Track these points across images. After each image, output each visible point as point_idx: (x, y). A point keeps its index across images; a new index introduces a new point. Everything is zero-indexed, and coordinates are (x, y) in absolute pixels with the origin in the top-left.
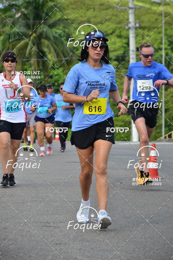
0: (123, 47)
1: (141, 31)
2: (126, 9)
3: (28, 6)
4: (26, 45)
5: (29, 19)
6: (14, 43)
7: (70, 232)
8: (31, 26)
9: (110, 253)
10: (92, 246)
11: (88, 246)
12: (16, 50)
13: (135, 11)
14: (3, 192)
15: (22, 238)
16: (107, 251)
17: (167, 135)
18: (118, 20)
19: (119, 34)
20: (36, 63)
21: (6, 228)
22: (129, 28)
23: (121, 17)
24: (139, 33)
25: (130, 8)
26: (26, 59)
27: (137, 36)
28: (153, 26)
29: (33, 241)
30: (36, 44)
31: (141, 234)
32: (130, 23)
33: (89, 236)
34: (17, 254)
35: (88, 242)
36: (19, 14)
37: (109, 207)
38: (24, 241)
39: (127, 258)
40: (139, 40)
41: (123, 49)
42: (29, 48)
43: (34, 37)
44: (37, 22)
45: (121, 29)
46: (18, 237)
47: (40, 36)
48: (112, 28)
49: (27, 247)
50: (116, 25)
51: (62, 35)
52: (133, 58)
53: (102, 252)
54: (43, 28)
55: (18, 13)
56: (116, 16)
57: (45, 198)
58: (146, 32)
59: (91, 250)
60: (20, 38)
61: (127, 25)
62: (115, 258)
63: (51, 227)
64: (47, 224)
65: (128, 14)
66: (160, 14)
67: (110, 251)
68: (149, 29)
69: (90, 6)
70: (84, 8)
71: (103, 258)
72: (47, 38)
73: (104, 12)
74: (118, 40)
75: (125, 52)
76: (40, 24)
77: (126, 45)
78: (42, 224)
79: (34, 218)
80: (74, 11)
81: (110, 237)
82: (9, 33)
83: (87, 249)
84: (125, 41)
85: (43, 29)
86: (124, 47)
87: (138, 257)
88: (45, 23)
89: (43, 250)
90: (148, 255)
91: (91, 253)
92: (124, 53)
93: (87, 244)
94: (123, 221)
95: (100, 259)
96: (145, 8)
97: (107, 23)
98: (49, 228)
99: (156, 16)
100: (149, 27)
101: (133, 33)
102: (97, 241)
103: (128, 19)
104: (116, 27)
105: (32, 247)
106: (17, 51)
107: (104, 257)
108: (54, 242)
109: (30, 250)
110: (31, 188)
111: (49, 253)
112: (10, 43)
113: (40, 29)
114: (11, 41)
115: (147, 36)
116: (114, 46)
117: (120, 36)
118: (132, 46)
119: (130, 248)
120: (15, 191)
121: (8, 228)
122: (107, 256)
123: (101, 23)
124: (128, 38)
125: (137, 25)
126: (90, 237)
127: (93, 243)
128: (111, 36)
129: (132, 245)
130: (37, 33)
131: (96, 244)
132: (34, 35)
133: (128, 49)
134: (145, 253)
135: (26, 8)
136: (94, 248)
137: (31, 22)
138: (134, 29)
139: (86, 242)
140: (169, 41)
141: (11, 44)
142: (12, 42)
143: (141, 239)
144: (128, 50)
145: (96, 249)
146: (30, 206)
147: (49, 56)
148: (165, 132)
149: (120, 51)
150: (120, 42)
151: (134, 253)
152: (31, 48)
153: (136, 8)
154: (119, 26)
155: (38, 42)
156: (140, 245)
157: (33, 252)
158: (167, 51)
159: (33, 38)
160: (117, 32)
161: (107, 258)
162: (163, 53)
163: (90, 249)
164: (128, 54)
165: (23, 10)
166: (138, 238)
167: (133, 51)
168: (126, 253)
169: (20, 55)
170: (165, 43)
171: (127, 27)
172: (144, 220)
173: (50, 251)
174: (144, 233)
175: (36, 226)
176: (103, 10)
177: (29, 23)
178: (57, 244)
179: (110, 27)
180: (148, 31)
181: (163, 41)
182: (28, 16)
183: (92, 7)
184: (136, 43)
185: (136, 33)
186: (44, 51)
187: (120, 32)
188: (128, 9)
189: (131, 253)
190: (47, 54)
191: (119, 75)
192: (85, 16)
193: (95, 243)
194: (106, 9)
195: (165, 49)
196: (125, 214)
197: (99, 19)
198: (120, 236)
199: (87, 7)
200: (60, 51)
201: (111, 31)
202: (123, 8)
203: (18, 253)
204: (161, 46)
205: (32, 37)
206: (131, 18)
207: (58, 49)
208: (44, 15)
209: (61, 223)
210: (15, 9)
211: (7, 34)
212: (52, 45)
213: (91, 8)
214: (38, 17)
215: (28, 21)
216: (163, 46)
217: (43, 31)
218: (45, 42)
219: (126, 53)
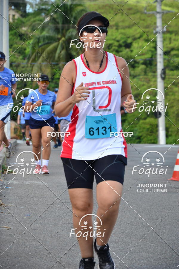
0: (150, 51)
1: (168, 35)
2: (153, 14)
4: (55, 49)
5: (58, 23)
6: (43, 47)
8: (61, 30)
9: (137, 255)
10: (120, 247)
11: (116, 247)
12: (46, 53)
13: (163, 15)
14: (32, 193)
15: (51, 239)
16: (134, 252)
18: (145, 24)
19: (146, 38)
21: (35, 229)
22: (157, 32)
23: (149, 21)
24: (167, 37)
25: (158, 13)
26: (55, 62)
27: (164, 40)
29: (61, 242)
30: (65, 48)
31: (168, 236)
32: (157, 27)
33: (117, 237)
34: (47, 255)
35: (116, 243)
36: (49, 19)
37: (137, 209)
38: (54, 242)
39: (154, 260)
40: (167, 44)
41: (150, 53)
42: (58, 51)
43: (63, 41)
44: (66, 26)
46: (48, 238)
47: (69, 40)
48: (139, 32)
49: (56, 248)
50: (144, 29)
52: (160, 62)
53: (130, 254)
55: (47, 17)
56: (144, 20)
58: (173, 36)
59: (118, 252)
60: (49, 41)
61: (155, 29)
62: (142, 259)
65: (156, 18)
67: (137, 253)
68: (177, 33)
70: (112, 12)
71: (131, 260)
72: (76, 42)
73: (132, 16)
74: (146, 44)
75: (152, 56)
76: (68, 29)
77: (153, 49)
79: (63, 220)
81: (137, 238)
82: (38, 37)
83: (115, 250)
84: (152, 45)
85: (72, 33)
86: (152, 51)
87: (165, 259)
88: (73, 27)
89: (72, 251)
90: (175, 257)
91: (119, 254)
92: (152, 57)
93: (115, 245)
94: (150, 223)
95: (128, 261)
96: (172, 12)
97: (135, 27)
100: (176, 31)
101: (160, 38)
102: (125, 243)
103: (155, 23)
105: (61, 248)
107: (131, 258)
109: (59, 251)
110: (60, 190)
111: (78, 254)
113: (69, 33)
114: (40, 44)
115: (175, 40)
117: (147, 40)
118: (160, 51)
119: (157, 250)
120: (45, 193)
121: (37, 229)
122: (134, 257)
123: (129, 27)
124: (155, 42)
125: (165, 30)
126: (118, 239)
127: (121, 245)
128: (139, 40)
129: (159, 247)
130: (66, 37)
131: (124, 246)
132: (63, 39)
133: (155, 52)
134: (172, 255)
136: (122, 249)
137: (60, 25)
138: (161, 33)
139: (114, 243)
141: (40, 48)
142: (41, 46)
143: (168, 241)
144: (156, 54)
145: (123, 250)
146: (58, 208)
149: (148, 55)
150: (148, 45)
151: (161, 255)
152: (60, 52)
153: (163, 13)
154: (147, 30)
156: (167, 247)
157: (61, 253)
160: (145, 37)
161: (134, 259)
163: (118, 250)
164: (156, 58)
165: (52, 14)
167: (160, 55)
168: (154, 255)
169: (49, 59)
171: (154, 32)
172: (171, 222)
173: (78, 252)
174: (171, 235)
175: (65, 227)
176: (131, 14)
177: (58, 27)
180: (175, 35)
182: (57, 20)
184: (164, 47)
185: (163, 37)
188: (156, 13)
189: (159, 255)
191: (146, 78)
192: (114, 21)
193: (123, 244)
194: (134, 14)
196: (152, 216)
197: (127, 24)
198: (147, 238)
201: (138, 36)
202: (151, 12)
205: (61, 41)
206: (159, 22)
208: (72, 19)
210: (45, 13)
211: (36, 38)
215: (58, 25)
217: (72, 36)
219: (154, 57)
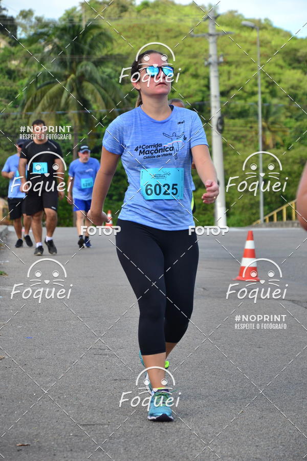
0: (201, 91)
1: (226, 68)
2: (203, 37)
3: (63, 34)
4: (61, 91)
6: (43, 88)
7: (133, 363)
8: (68, 64)
12: (47, 98)
13: (217, 39)
17: (267, 217)
18: (192, 52)
19: (194, 73)
20: (76, 117)
21: (40, 358)
22: (210, 64)
23: (197, 47)
24: (224, 71)
25: (211, 35)
26: (61, 111)
27: (220, 75)
28: (244, 59)
29: (80, 376)
32: (210, 56)
36: (50, 47)
40: (224, 81)
41: (200, 94)
42: (65, 95)
43: (72, 79)
44: (77, 57)
45: (197, 66)
47: (81, 79)
48: (184, 64)
49: (72, 385)
50: (190, 60)
51: (113, 75)
52: (216, 107)
54: (87, 66)
55: (48, 45)
56: (190, 46)
57: (96, 312)
58: (233, 69)
60: (52, 81)
61: (206, 60)
63: (106, 355)
64: (101, 352)
65: (208, 43)
66: (254, 43)
68: (238, 64)
69: (152, 32)
70: (143, 35)
72: (92, 80)
74: (193, 81)
75: (203, 98)
76: (80, 61)
77: (204, 89)
78: (93, 351)
79: (81, 343)
80: (129, 40)
82: (35, 74)
84: (203, 82)
85: (85, 67)
86: (203, 92)
88: (88, 59)
89: (96, 389)
92: (202, 101)
96: (231, 33)
98: (104, 356)
99: (247, 46)
100: (237, 61)
101: (215, 71)
103: (207, 50)
104: (190, 63)
105: (80, 386)
106: (49, 100)
108: (111, 378)
112: (38, 89)
113: (82, 67)
114: (38, 85)
115: (236, 74)
116: (188, 90)
117: (195, 76)
118: (215, 90)
119: (220, 384)
121: (44, 358)
124: (208, 78)
125: (221, 59)
129: (224, 380)
130: (77, 74)
132: (72, 76)
133: (207, 93)
134: (243, 391)
135: (60, 38)
137: (68, 57)
138: (216, 65)
140: (267, 82)
142: (41, 87)
144: (209, 95)
146: (74, 325)
147: (94, 106)
148: (264, 211)
149: (197, 96)
150: (196, 83)
151: (227, 391)
152: (69, 96)
153: (218, 35)
154: (195, 60)
155: (78, 86)
156: (236, 379)
157: (81, 392)
158: (264, 96)
159: (71, 81)
160: (192, 70)
162: (259, 98)
164: (209, 101)
165: (56, 40)
166: (233, 369)
167: (216, 96)
168: (216, 392)
169: (53, 105)
170: (262, 84)
171: (206, 63)
172: (240, 343)
176: (171, 38)
177: (65, 59)
178: (115, 380)
179: (182, 63)
180: (236, 67)
181: (259, 82)
183: (154, 34)
184: (220, 84)
185: (219, 71)
186: (87, 98)
187: (196, 69)
188: (207, 35)
189: (224, 391)
190: (91, 102)
194: (176, 37)
195: (262, 93)
199: (147, 35)
200: (110, 100)
203: (60, 393)
204: (255, 89)
205: (69, 80)
206: (212, 49)
207: (106, 95)
208: (87, 47)
209: (120, 348)
210: (45, 40)
211: (33, 76)
212: (98, 90)
213: (154, 36)
214: (77, 50)
216: (259, 89)
217: (86, 71)
218: (89, 86)
219: (205, 99)
